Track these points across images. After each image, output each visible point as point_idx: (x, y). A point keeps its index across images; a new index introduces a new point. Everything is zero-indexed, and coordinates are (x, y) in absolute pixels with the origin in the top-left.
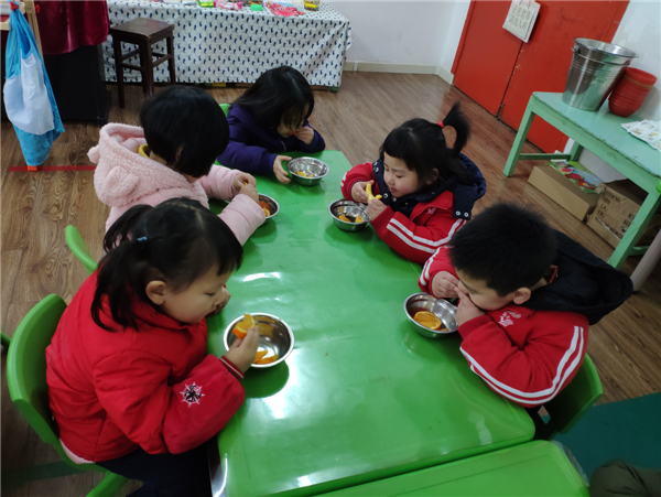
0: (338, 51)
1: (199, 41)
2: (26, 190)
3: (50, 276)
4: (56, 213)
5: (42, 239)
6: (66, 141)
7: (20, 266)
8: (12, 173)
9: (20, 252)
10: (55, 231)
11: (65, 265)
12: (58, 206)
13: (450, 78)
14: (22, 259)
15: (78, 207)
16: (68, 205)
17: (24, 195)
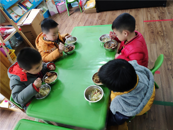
2: (150, 27)
3: (166, 51)
4: (161, 34)
5: (160, 41)
6: (156, 13)
7: (156, 48)
8: (145, 22)
9: (155, 44)
10: (162, 38)
11: (169, 49)
12: (160, 31)
14: (156, 46)
15: (166, 32)
16: (163, 31)
17: (150, 28)
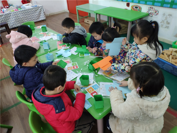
0: (43, 12)
1: (14, 18)
13: (68, 11)
